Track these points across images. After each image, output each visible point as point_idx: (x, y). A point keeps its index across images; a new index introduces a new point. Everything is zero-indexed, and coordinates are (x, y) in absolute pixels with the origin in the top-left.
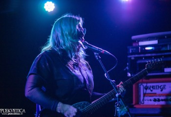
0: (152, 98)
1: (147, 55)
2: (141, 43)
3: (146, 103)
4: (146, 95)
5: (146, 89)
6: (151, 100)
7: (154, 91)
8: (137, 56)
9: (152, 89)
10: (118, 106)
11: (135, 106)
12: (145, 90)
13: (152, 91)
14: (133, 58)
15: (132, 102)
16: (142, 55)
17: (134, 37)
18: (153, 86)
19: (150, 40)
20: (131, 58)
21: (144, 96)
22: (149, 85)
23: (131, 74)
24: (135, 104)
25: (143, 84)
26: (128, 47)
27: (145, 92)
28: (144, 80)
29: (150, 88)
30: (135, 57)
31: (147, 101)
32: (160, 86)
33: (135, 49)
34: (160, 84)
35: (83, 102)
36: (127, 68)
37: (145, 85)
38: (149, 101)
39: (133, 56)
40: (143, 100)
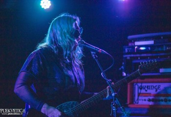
0: (147, 98)
1: (143, 55)
2: (137, 43)
3: (140, 102)
4: (141, 95)
5: (141, 89)
6: (145, 100)
7: (149, 91)
8: (132, 55)
9: (146, 89)
10: (114, 106)
11: (129, 106)
12: (139, 90)
13: (146, 91)
14: (128, 58)
15: (127, 102)
16: (138, 55)
17: (130, 37)
18: (148, 86)
19: (146, 40)
20: (126, 57)
21: (138, 96)
22: (144, 85)
23: (126, 74)
24: (130, 104)
25: (138, 84)
26: (124, 47)
27: (139, 92)
28: (139, 80)
29: (144, 88)
30: (130, 57)
31: (141, 101)
32: (154, 86)
33: (131, 49)
34: (154, 85)
35: (72, 102)
36: (123, 67)
37: (140, 85)
38: (144, 101)
39: (129, 55)
40: (138, 99)
